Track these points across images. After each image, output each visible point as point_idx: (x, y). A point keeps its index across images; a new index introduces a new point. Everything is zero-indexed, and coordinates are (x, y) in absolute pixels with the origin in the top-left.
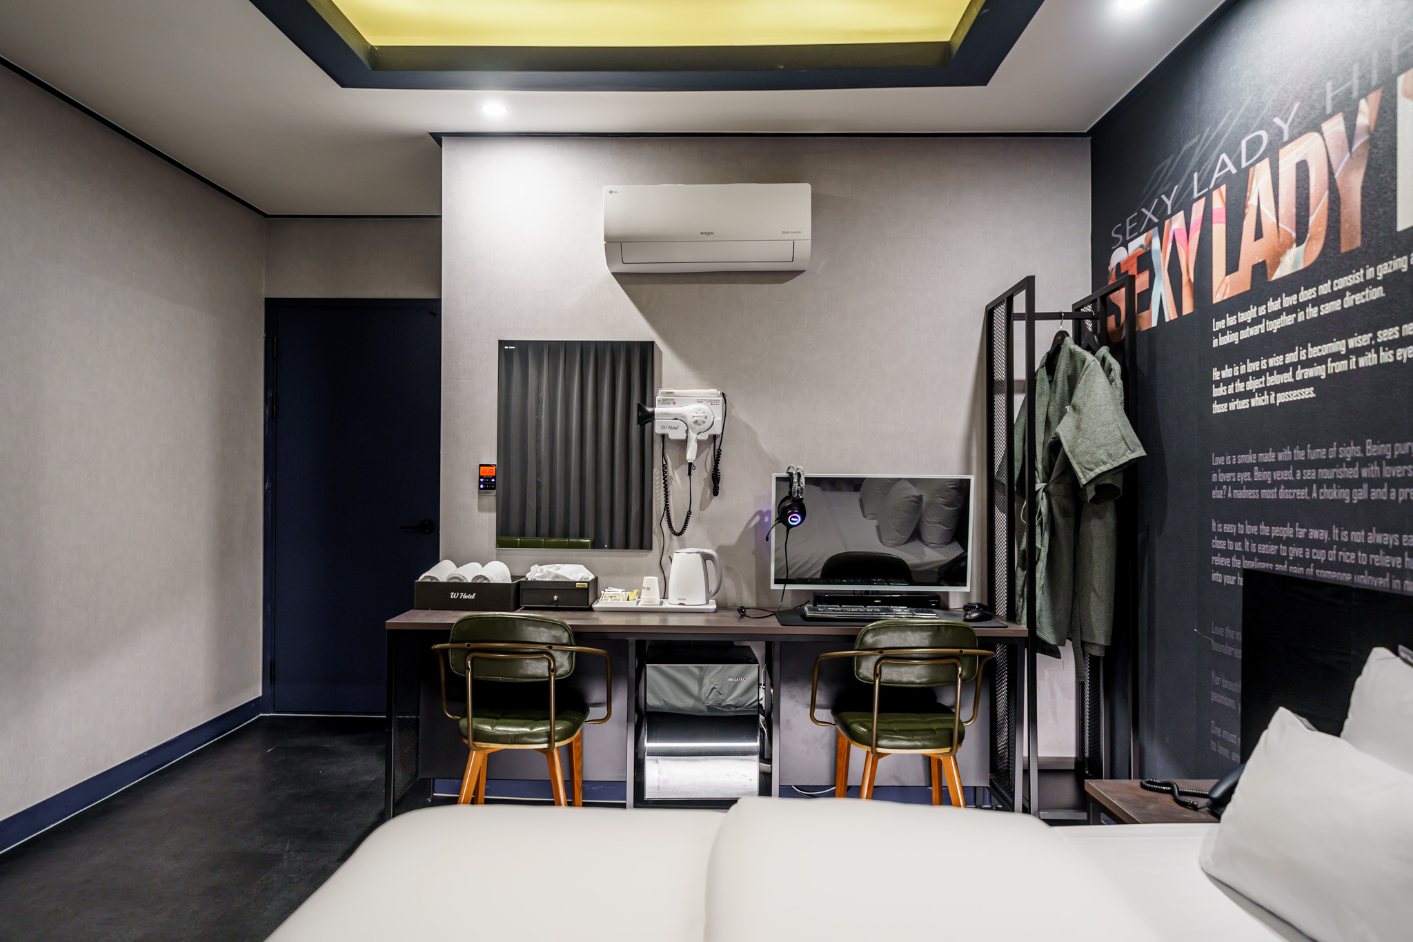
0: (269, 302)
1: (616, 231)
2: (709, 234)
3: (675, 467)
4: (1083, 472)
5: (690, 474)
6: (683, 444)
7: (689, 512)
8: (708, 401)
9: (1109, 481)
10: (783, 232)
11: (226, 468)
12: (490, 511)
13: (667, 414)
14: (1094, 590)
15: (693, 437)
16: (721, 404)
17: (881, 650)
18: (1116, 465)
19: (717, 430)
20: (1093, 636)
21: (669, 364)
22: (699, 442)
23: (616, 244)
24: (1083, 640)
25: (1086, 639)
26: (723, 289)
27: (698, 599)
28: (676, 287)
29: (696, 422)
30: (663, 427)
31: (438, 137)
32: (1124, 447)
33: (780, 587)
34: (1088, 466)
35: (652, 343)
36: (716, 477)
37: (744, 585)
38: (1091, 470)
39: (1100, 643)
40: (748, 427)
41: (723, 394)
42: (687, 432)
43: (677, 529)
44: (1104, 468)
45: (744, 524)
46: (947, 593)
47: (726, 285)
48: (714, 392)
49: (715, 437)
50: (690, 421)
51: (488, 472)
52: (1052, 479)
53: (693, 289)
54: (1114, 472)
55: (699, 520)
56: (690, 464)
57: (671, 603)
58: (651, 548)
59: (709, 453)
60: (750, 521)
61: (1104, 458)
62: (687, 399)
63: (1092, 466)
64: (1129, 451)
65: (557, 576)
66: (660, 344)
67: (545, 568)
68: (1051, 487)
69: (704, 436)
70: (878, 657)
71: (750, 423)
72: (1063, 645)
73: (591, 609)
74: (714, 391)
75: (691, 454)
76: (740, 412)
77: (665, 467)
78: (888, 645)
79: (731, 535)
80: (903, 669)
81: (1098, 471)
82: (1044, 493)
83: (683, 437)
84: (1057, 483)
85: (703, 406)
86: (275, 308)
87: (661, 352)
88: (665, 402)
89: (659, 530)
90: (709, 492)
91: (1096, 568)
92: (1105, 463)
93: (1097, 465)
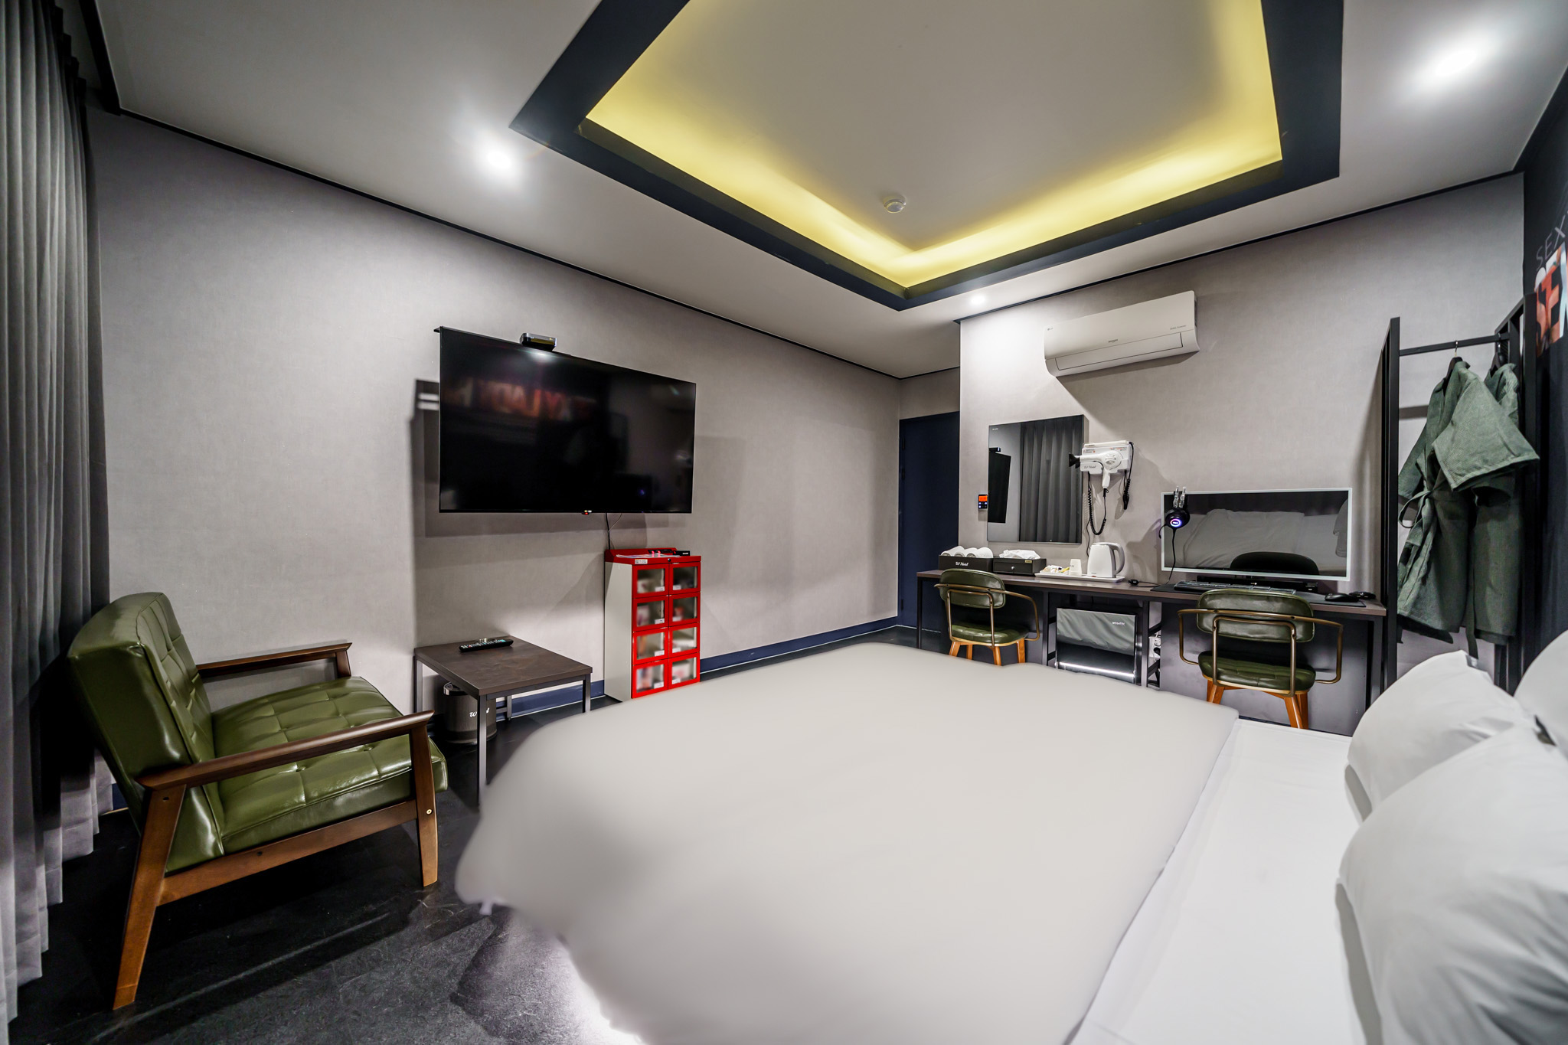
0: (902, 422)
1: (1052, 351)
2: (1114, 341)
3: (1097, 492)
4: (1453, 478)
5: (1104, 496)
6: (1101, 476)
7: (1105, 520)
8: (1118, 448)
9: (1486, 484)
10: (1171, 329)
11: (878, 504)
12: (984, 520)
13: (1088, 459)
14: (1491, 586)
15: (1107, 472)
16: (1128, 450)
17: (1216, 610)
18: (1492, 469)
19: (1125, 466)
20: (1488, 625)
21: (1094, 427)
22: (1112, 476)
23: (1053, 360)
24: (1478, 628)
25: (1479, 627)
26: (1133, 375)
27: (1106, 574)
28: (1098, 379)
29: (1108, 462)
30: (1085, 467)
31: (958, 321)
32: (1507, 452)
33: (1170, 569)
34: (1459, 473)
35: (1081, 417)
36: (1126, 499)
37: (1148, 569)
38: (1461, 475)
39: (1497, 632)
40: (1151, 463)
41: (1130, 443)
42: (1103, 469)
43: (1097, 531)
44: (1477, 473)
45: (1148, 529)
46: (1335, 582)
47: (1135, 372)
48: (1124, 443)
49: (1126, 471)
50: (1104, 462)
51: (983, 499)
52: (1435, 486)
53: (1112, 377)
54: (1494, 476)
55: (1114, 525)
56: (1105, 490)
57: (1089, 576)
58: (1081, 542)
59: (1120, 484)
60: (1153, 526)
61: (1478, 464)
62: (1103, 449)
63: (1464, 472)
64: (1512, 456)
65: (1016, 556)
66: (1087, 415)
67: (1011, 552)
68: (1435, 494)
69: (1115, 471)
70: (1215, 615)
71: (1153, 461)
72: (1457, 631)
73: (1034, 576)
74: (1124, 441)
75: (1106, 483)
76: (1145, 453)
77: (1090, 493)
78: (1222, 607)
79: (1138, 535)
80: (1236, 626)
81: (1469, 476)
82: (1427, 500)
83: (1100, 472)
84: (1441, 490)
85: (1115, 452)
86: (905, 424)
87: (1088, 421)
88: (1088, 451)
89: (1087, 532)
90: (1122, 507)
91: (1492, 565)
92: (1479, 468)
93: (1468, 471)
